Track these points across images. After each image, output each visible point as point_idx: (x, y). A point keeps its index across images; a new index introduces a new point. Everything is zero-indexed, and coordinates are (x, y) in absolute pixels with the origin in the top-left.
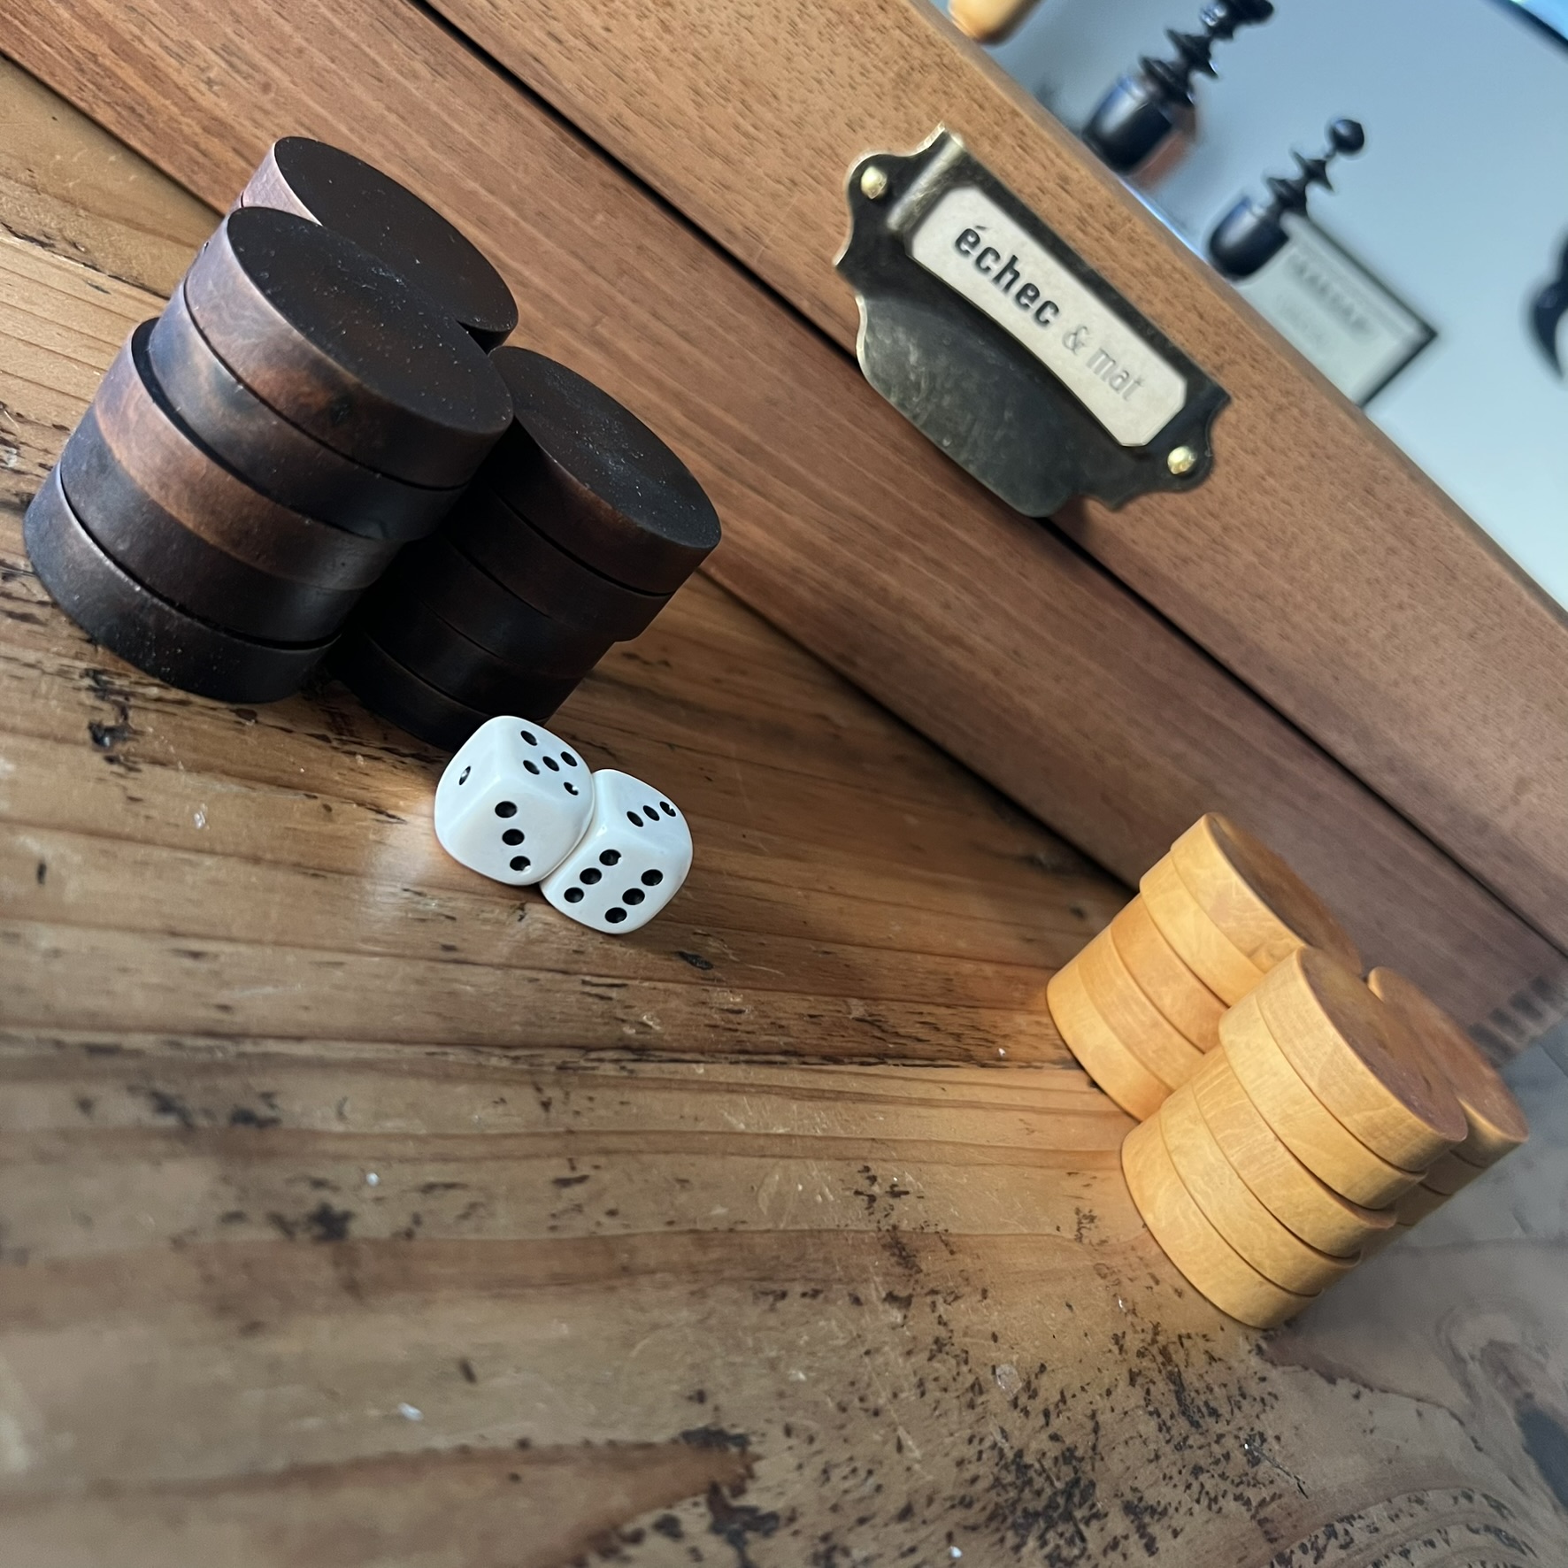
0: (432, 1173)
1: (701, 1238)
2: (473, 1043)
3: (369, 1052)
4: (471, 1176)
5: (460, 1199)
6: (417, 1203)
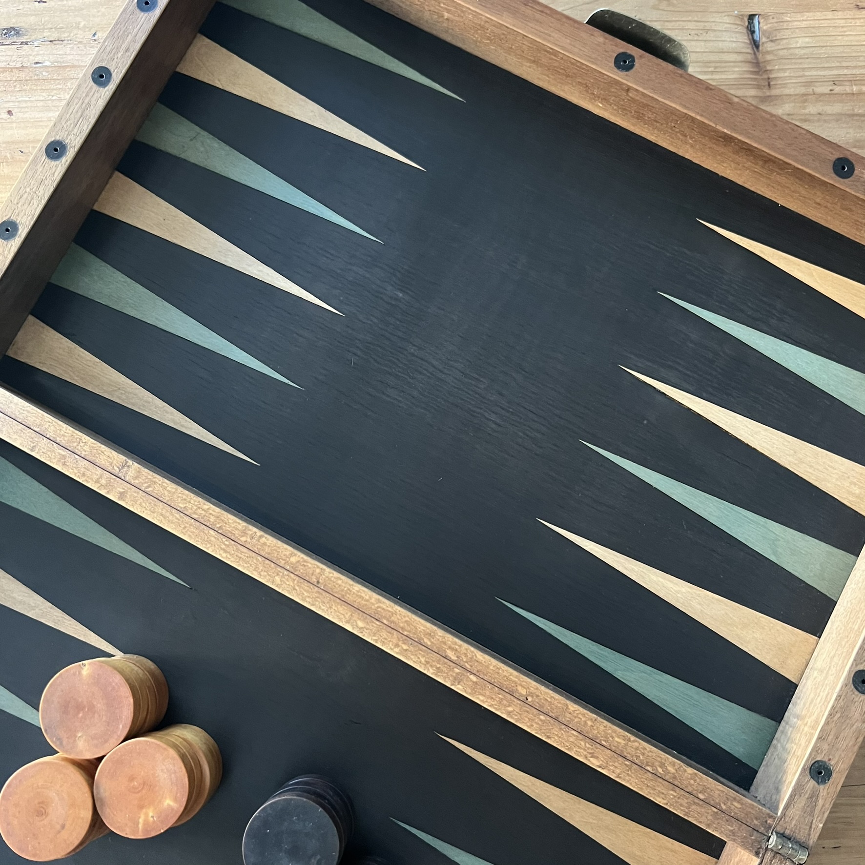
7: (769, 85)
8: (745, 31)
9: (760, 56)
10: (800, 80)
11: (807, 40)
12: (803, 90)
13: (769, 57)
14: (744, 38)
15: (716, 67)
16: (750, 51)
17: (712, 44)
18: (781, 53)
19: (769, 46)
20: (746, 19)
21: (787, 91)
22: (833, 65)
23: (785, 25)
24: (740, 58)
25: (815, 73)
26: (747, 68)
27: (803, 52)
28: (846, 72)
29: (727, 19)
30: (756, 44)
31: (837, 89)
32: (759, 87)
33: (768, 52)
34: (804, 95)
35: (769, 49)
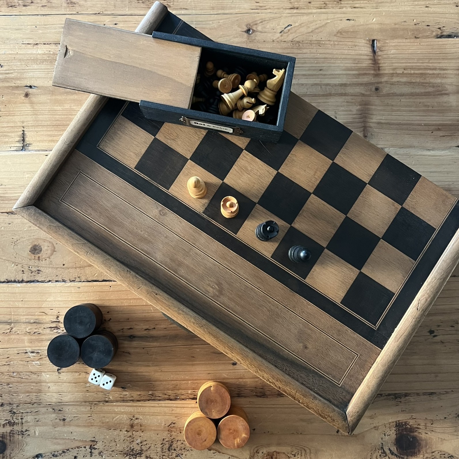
0: (75, 415)
1: (103, 423)
2: (85, 402)
3: (74, 403)
4: (79, 416)
5: (77, 418)
6: (73, 418)
7: (379, 69)
8: (370, 46)
9: (376, 57)
10: (390, 68)
11: (395, 51)
12: (391, 72)
13: (379, 58)
14: (370, 50)
15: (358, 61)
16: (372, 55)
17: (357, 51)
18: (385, 56)
19: (380, 53)
20: (371, 42)
21: (386, 72)
22: (404, 61)
23: (386, 44)
24: (368, 58)
25: (397, 65)
26: (370, 62)
27: (393, 56)
28: (409, 65)
29: (364, 41)
30: (374, 52)
31: (405, 72)
32: (375, 70)
33: (379, 56)
34: (392, 74)
35: (379, 54)
